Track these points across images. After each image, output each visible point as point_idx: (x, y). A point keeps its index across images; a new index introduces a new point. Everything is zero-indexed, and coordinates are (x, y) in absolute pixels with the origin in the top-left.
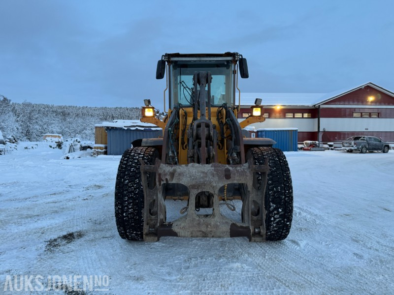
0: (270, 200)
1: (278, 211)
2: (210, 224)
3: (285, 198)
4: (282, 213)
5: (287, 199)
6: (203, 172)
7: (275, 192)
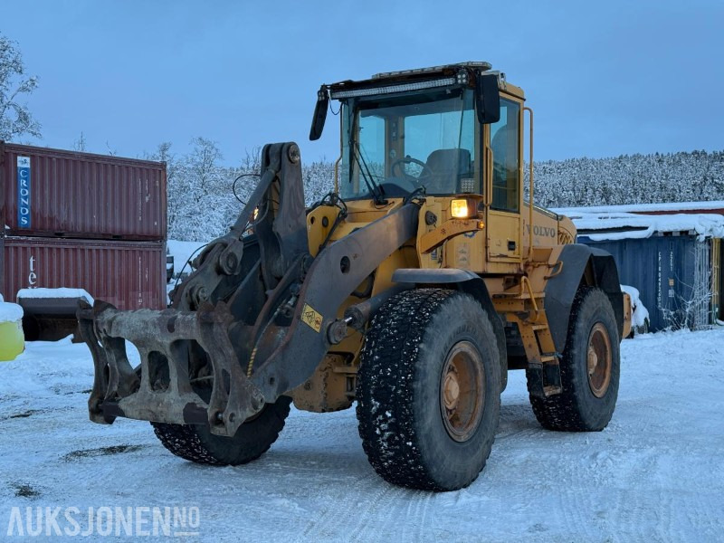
0: (372, 392)
1: (385, 416)
2: (162, 402)
3: (396, 390)
4: (392, 420)
5: (399, 392)
6: (144, 322)
7: (380, 378)
